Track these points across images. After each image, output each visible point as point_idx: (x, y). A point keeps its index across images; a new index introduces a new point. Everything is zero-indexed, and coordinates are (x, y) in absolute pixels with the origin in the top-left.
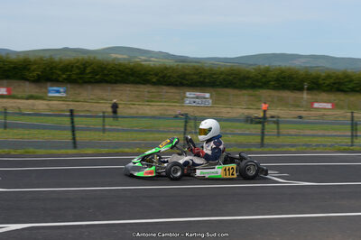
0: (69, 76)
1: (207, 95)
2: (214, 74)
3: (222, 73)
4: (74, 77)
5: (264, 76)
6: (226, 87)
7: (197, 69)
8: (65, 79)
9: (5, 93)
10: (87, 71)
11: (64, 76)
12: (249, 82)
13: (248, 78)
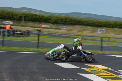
0: (62, 22)
1: (104, 30)
2: (102, 23)
3: (104, 22)
4: (63, 22)
5: (116, 24)
6: (105, 27)
7: (97, 21)
8: (61, 23)
9: (49, 27)
10: (67, 21)
11: (61, 22)
12: (111, 25)
13: (111, 24)
